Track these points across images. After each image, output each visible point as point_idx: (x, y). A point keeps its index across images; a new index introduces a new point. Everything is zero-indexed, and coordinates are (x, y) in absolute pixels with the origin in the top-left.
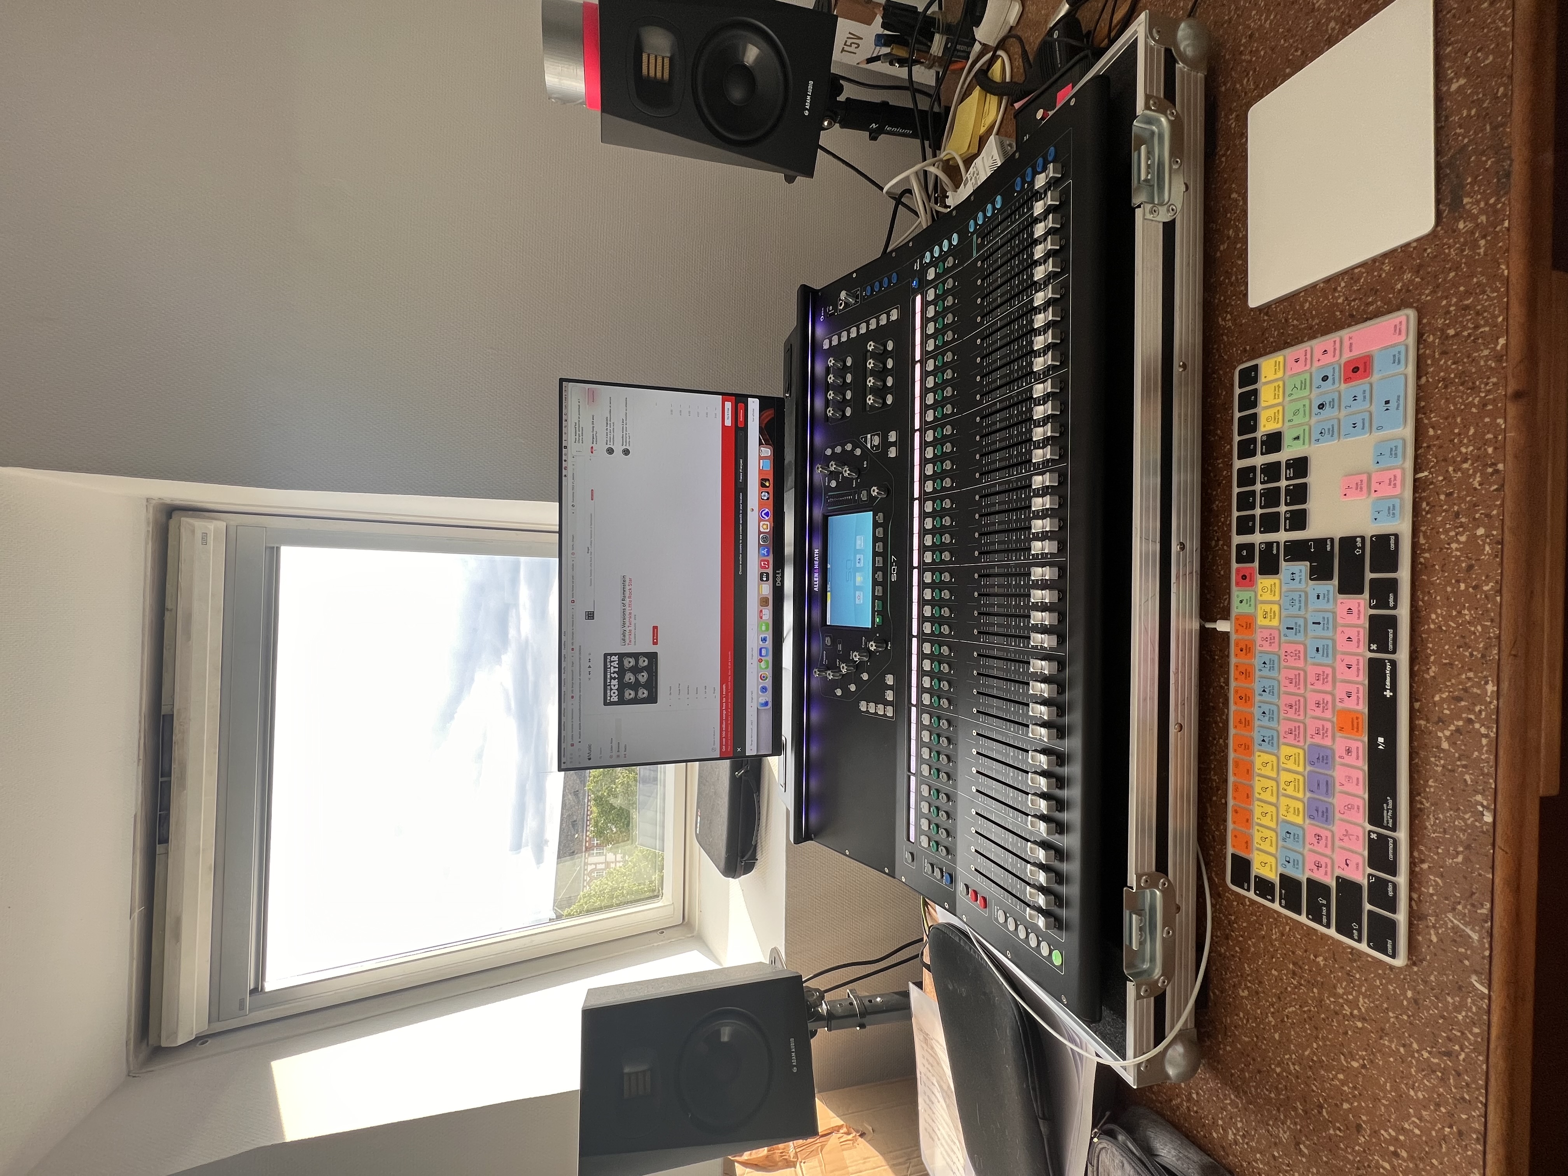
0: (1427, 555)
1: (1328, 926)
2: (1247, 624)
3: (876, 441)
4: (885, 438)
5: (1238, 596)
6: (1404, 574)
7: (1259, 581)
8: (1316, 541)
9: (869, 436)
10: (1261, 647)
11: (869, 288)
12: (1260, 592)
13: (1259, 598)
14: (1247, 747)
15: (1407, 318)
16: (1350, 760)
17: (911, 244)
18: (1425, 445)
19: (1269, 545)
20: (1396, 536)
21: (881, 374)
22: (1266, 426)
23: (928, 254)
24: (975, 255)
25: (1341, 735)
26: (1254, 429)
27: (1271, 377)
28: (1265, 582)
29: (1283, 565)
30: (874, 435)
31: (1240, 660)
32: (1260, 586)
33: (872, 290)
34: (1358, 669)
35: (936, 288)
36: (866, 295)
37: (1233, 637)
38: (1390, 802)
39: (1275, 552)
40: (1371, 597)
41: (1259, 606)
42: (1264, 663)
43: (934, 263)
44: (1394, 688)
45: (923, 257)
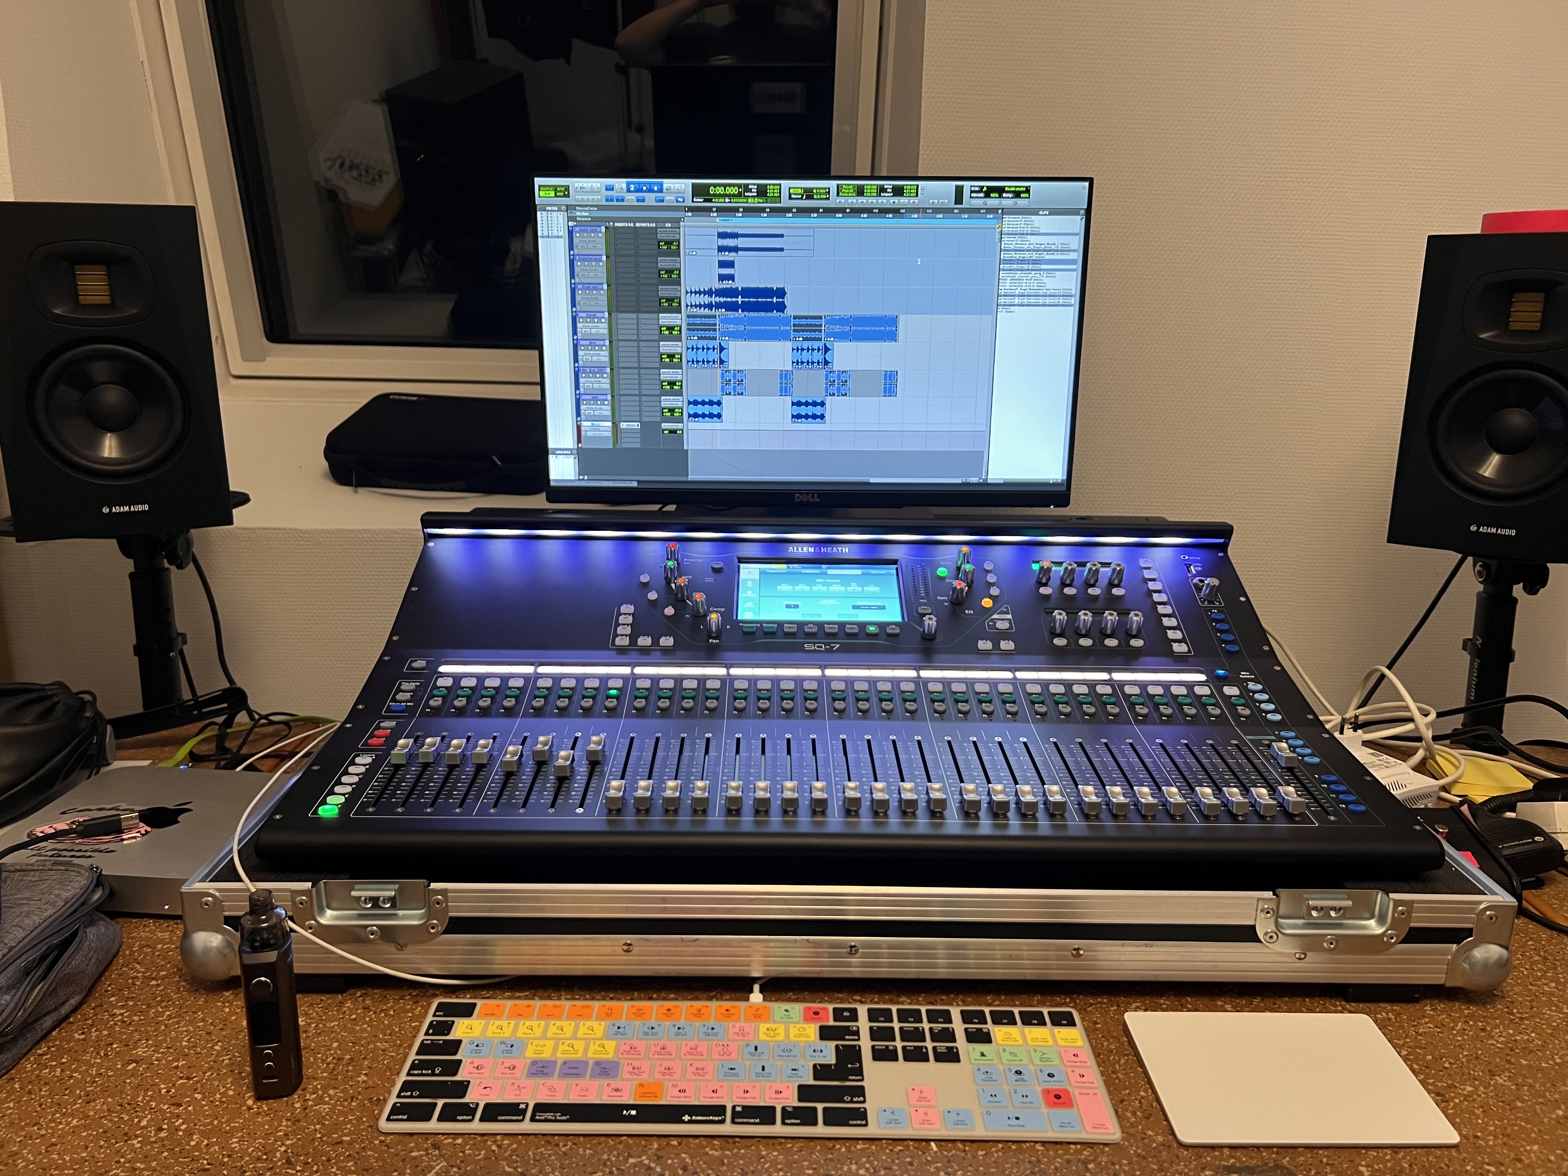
0: (843, 1149)
1: (409, 1074)
2: (758, 1015)
3: (1002, 625)
4: (1005, 635)
5: (793, 1008)
6: (821, 1130)
7: (812, 1026)
8: (861, 1069)
9: (1009, 616)
10: (731, 1027)
11: (1222, 616)
12: (798, 1026)
13: (791, 1026)
14: (609, 1014)
15: (1113, 1133)
16: (608, 1091)
17: (1278, 668)
18: (967, 1148)
19: (857, 1033)
20: (866, 1125)
21: (1099, 632)
22: (999, 1032)
23: (1259, 687)
24: (1247, 738)
25: (634, 1087)
26: (995, 1022)
27: (1058, 1036)
28: (812, 1030)
29: (832, 1044)
30: (1010, 623)
31: (713, 1009)
32: (806, 1026)
33: (1218, 621)
34: (712, 1098)
35: (1212, 695)
36: (1212, 613)
37: (742, 1005)
38: (564, 1118)
39: (847, 1037)
40: (794, 1108)
41: (782, 1026)
42: (713, 1029)
43: (1246, 693)
44: (691, 1122)
45: (1255, 681)
